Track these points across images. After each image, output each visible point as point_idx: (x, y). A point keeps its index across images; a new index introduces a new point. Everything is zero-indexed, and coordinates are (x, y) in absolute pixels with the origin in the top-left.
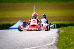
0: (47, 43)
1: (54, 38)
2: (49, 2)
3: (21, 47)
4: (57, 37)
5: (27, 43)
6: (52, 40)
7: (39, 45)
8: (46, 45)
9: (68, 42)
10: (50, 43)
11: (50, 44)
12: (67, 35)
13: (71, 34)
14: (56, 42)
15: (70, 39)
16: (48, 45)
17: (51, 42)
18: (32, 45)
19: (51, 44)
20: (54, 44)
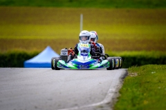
0: (93, 101)
1: (110, 90)
2: (117, 7)
3: (36, 107)
4: (117, 89)
5: (51, 100)
6: (106, 94)
7: (76, 105)
8: (90, 105)
9: (139, 99)
10: (100, 101)
11: (99, 104)
12: (140, 84)
13: (148, 82)
14: (113, 99)
15: (143, 94)
16: (94, 105)
17: (103, 99)
18: (59, 105)
19: (102, 103)
20: (108, 103)
